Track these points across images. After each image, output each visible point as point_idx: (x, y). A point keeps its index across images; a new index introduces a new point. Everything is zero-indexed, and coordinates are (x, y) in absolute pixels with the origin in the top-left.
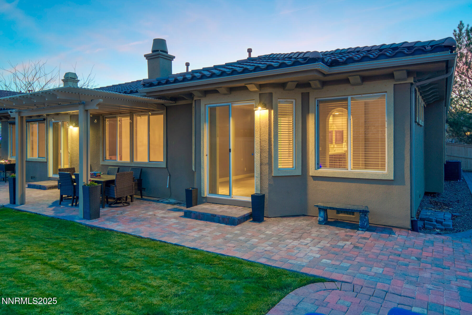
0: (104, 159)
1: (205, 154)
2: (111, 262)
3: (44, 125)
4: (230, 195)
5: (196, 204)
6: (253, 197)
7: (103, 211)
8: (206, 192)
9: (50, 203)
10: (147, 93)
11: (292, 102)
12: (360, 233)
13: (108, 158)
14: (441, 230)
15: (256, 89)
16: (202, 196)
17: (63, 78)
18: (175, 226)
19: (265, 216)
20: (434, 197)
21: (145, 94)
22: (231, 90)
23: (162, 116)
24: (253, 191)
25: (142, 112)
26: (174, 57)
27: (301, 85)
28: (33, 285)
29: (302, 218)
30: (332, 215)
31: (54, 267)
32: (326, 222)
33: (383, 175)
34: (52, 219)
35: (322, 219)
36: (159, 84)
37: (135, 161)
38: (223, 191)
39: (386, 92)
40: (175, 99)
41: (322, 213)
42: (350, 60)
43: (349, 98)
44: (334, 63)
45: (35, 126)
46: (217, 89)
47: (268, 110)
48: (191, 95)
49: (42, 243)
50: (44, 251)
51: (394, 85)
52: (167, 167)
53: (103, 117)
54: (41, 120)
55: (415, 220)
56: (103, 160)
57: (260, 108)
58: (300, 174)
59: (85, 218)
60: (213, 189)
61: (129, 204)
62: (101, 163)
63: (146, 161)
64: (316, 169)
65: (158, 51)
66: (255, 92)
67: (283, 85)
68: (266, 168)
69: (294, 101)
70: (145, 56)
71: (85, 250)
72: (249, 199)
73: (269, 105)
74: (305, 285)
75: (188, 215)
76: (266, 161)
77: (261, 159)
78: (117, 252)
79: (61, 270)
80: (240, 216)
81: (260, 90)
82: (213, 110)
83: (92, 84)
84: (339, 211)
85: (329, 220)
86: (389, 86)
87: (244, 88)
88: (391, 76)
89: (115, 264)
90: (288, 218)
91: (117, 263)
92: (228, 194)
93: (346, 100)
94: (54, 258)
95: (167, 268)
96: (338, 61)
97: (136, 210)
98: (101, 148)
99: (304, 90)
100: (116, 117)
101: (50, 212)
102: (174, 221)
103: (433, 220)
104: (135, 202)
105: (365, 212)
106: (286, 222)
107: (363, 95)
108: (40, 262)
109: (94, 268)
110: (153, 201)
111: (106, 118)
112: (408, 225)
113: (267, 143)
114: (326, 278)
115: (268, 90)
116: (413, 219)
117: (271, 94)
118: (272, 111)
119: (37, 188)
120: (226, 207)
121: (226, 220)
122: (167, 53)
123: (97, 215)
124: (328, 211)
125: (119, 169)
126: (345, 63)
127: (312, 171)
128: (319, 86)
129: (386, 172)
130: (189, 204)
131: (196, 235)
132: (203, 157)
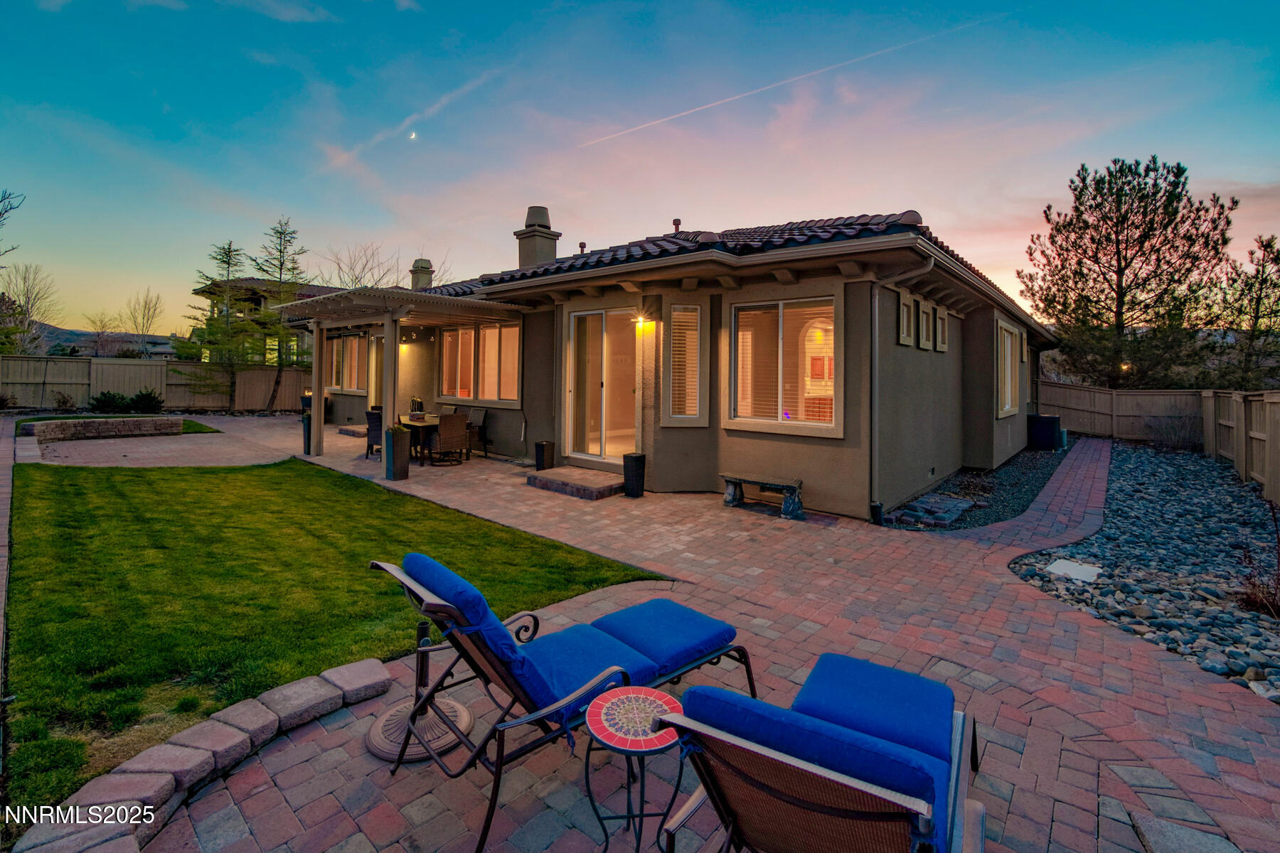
0: (440, 394)
1: (568, 390)
2: (384, 534)
3: (364, 342)
4: (600, 456)
5: (552, 466)
6: (626, 457)
7: (414, 469)
8: (568, 450)
9: (356, 455)
10: (487, 294)
11: (697, 309)
12: (781, 522)
13: (445, 392)
14: (928, 525)
15: (635, 290)
16: (563, 455)
17: (412, 268)
18: (503, 496)
19: (645, 488)
20: (979, 475)
21: (484, 296)
22: (603, 290)
23: (518, 329)
24: (631, 449)
25: (491, 324)
26: (560, 235)
27: (702, 283)
28: (273, 549)
29: (708, 495)
30: (750, 494)
31: (310, 533)
32: (739, 502)
33: (828, 430)
34: (346, 477)
35: (729, 498)
36: (535, 275)
37: (480, 397)
38: (593, 449)
39: (833, 295)
40: (532, 303)
41: (731, 489)
42: (767, 246)
43: (781, 304)
44: (746, 250)
45: (354, 343)
46: (582, 289)
47: (654, 323)
48: (547, 299)
49: (316, 505)
50: (310, 515)
51: (846, 284)
52: (522, 409)
53: (440, 329)
54: (362, 331)
55: (877, 507)
56: (439, 396)
57: (641, 319)
58: (707, 425)
59: (388, 478)
60: (580, 445)
61: (460, 463)
62: (436, 400)
63: (495, 398)
64: (730, 418)
65: (534, 225)
66: (634, 293)
67: (677, 283)
68: (651, 413)
69: (699, 308)
70: (515, 233)
71: (363, 517)
72: (621, 462)
73: (656, 312)
74: (629, 581)
75: (532, 482)
76: (651, 402)
77: (643, 400)
78: (401, 523)
79: (318, 537)
80: (601, 486)
81: (643, 291)
82: (581, 321)
83: (447, 278)
84: (764, 487)
85: (745, 500)
86: (836, 286)
87: (617, 288)
88: (835, 271)
89: (389, 537)
90: (685, 495)
91: (392, 536)
92: (599, 453)
93: (777, 306)
94: (317, 522)
95: (453, 547)
96: (751, 246)
97: (465, 472)
98: (436, 376)
99: (715, 291)
100: (456, 330)
101: (347, 468)
102: (509, 489)
103: (919, 509)
104: (473, 461)
105: (791, 490)
106: (675, 501)
107: (801, 300)
108: (297, 526)
109: (359, 538)
110: (500, 460)
111: (444, 331)
112: (865, 512)
113: (653, 374)
114: (665, 576)
115: (654, 291)
116: (873, 504)
117: (659, 298)
118: (662, 324)
119: (350, 435)
120: (591, 472)
121: (582, 491)
122: (549, 228)
123: (403, 475)
124: (744, 485)
125: (456, 409)
126: (761, 250)
127: (725, 422)
128: (733, 284)
129: (833, 425)
130: (540, 466)
131: (524, 509)
132: (565, 394)
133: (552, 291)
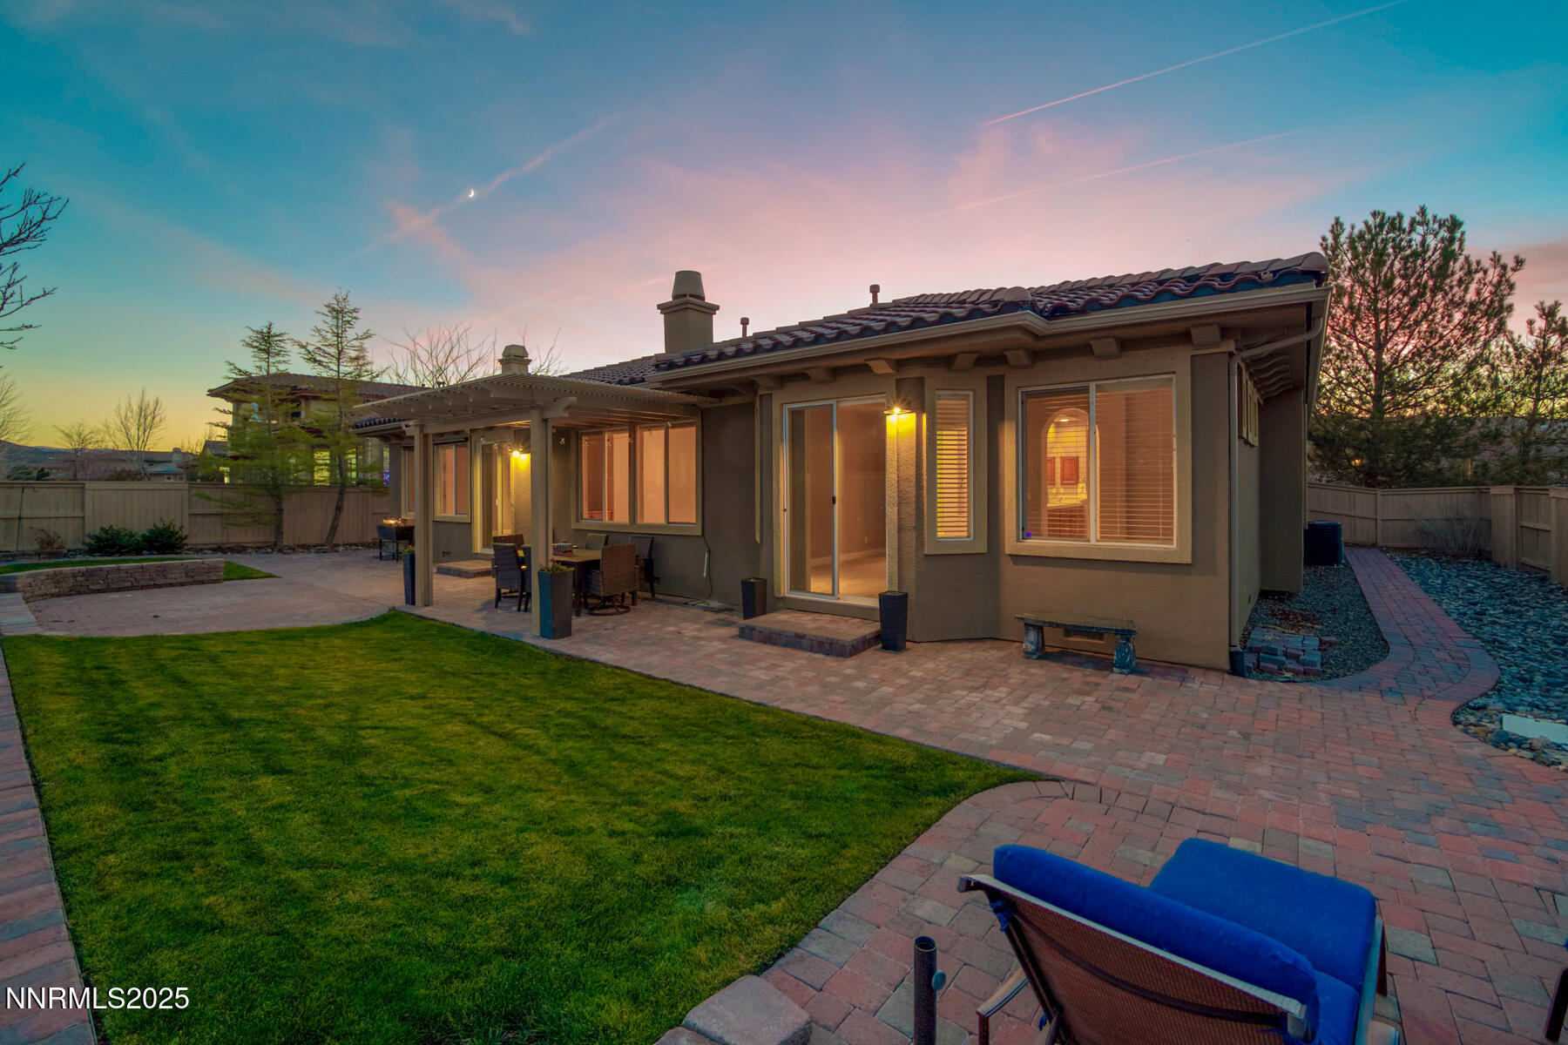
0: (579, 517)
1: (781, 508)
2: (595, 726)
3: (465, 451)
4: (833, 594)
5: (764, 613)
6: (884, 598)
7: (577, 622)
8: (784, 587)
9: (478, 604)
10: (664, 382)
11: (968, 396)
12: (1116, 678)
13: (586, 514)
14: (1297, 673)
15: (889, 370)
16: (777, 595)
17: (501, 357)
18: (720, 656)
19: (908, 638)
20: (1282, 601)
21: (659, 385)
22: (836, 373)
23: (694, 428)
24: (884, 586)
25: (653, 423)
26: (717, 308)
27: (985, 359)
28: (450, 762)
29: (988, 644)
30: (1054, 639)
31: (487, 729)
32: (1042, 654)
33: (1167, 552)
34: (482, 636)
35: (1031, 648)
36: (688, 363)
37: (639, 521)
38: (818, 585)
39: (1174, 373)
40: (717, 393)
41: (1032, 636)
42: (1094, 306)
43: (1092, 386)
44: (1059, 311)
45: (450, 454)
46: (806, 372)
47: (914, 415)
48: (751, 385)
49: (466, 682)
50: (469, 699)
51: (1192, 356)
52: (703, 535)
53: (577, 433)
54: (461, 440)
55: (1236, 652)
56: (577, 521)
57: (897, 410)
58: (985, 550)
59: (543, 635)
60: (799, 582)
61: (627, 609)
62: (574, 525)
63: (661, 520)
64: (1018, 541)
65: (685, 296)
66: (886, 376)
67: (947, 361)
68: (911, 537)
69: (971, 394)
70: (659, 307)
71: (545, 698)
72: (874, 603)
73: (916, 404)
74: (996, 785)
75: (746, 634)
76: (910, 522)
77: (900, 519)
78: (607, 705)
79: (500, 736)
80: (854, 638)
81: (898, 371)
82: (797, 415)
83: (556, 368)
84: (1070, 630)
85: (1048, 650)
86: (1181, 359)
87: (864, 369)
88: (1184, 337)
89: (602, 729)
90: (959, 645)
91: (606, 728)
92: (831, 592)
93: (1086, 390)
94: (486, 711)
95: (706, 741)
96: (1066, 306)
97: (642, 623)
98: (573, 495)
99: (994, 371)
100: (601, 433)
101: (477, 623)
102: (718, 645)
103: (1279, 653)
104: (641, 606)
105: (1127, 634)
106: (954, 653)
107: (1122, 380)
108: (461, 718)
109: (563, 735)
110: (676, 603)
111: (582, 434)
112: (1225, 663)
113: (913, 484)
114: (1042, 774)
115: (913, 372)
116: (1233, 649)
117: (921, 380)
118: (924, 417)
119: (454, 575)
120: (826, 618)
121: (827, 646)
122: (704, 299)
123: (564, 631)
124: (1046, 629)
125: (607, 537)
126: (1082, 311)
127: (1011, 543)
128: (1025, 360)
129: (1174, 546)
130: (749, 613)
131: (763, 675)
132: (778, 514)
133: (759, 375)
